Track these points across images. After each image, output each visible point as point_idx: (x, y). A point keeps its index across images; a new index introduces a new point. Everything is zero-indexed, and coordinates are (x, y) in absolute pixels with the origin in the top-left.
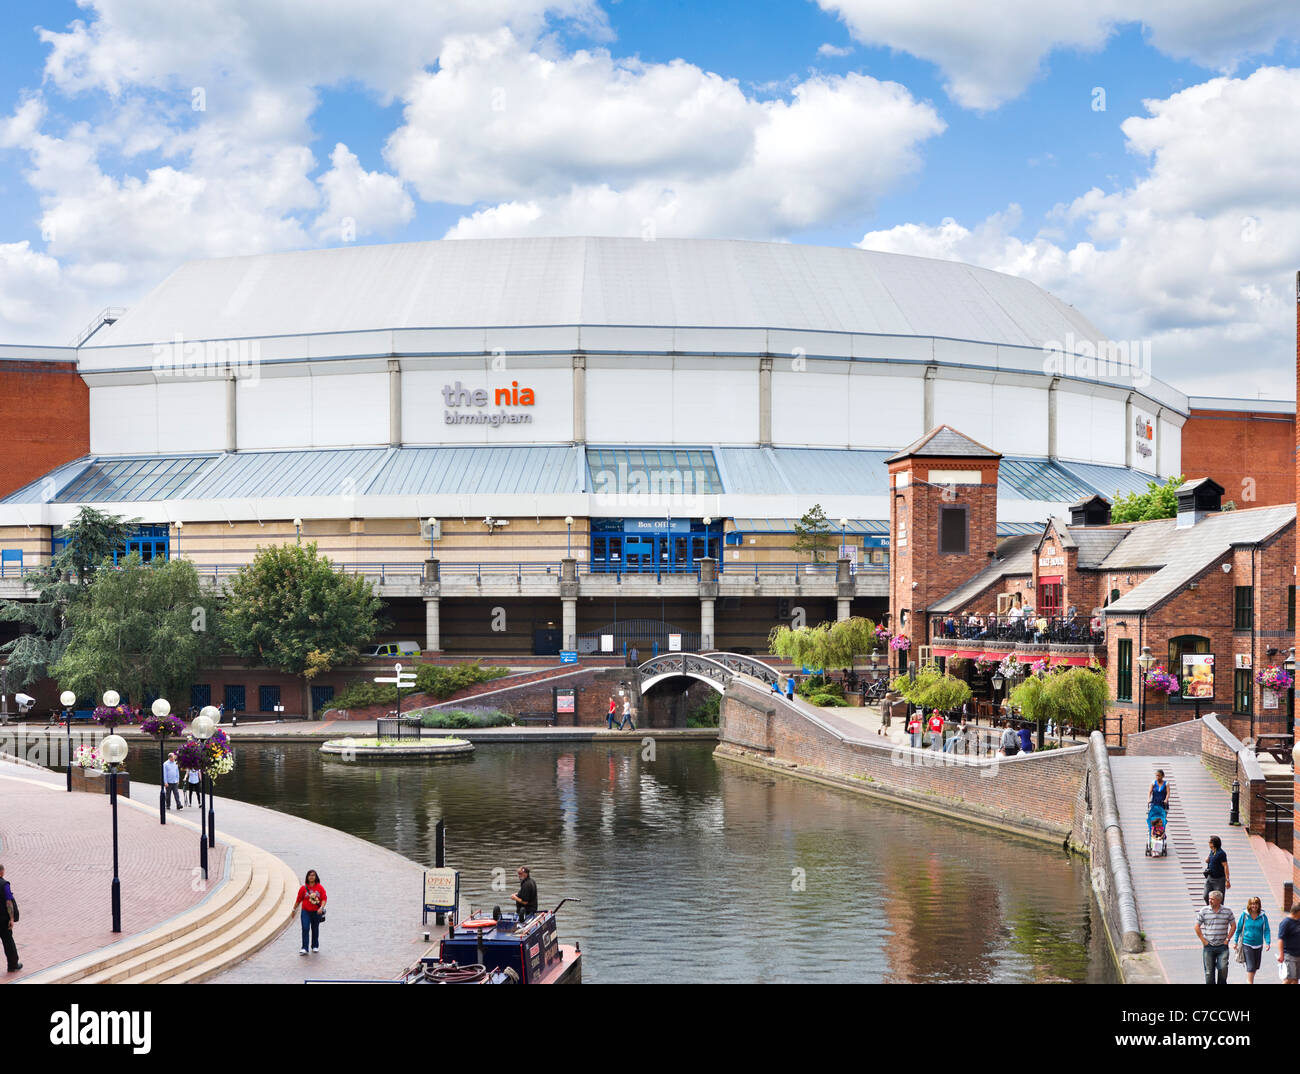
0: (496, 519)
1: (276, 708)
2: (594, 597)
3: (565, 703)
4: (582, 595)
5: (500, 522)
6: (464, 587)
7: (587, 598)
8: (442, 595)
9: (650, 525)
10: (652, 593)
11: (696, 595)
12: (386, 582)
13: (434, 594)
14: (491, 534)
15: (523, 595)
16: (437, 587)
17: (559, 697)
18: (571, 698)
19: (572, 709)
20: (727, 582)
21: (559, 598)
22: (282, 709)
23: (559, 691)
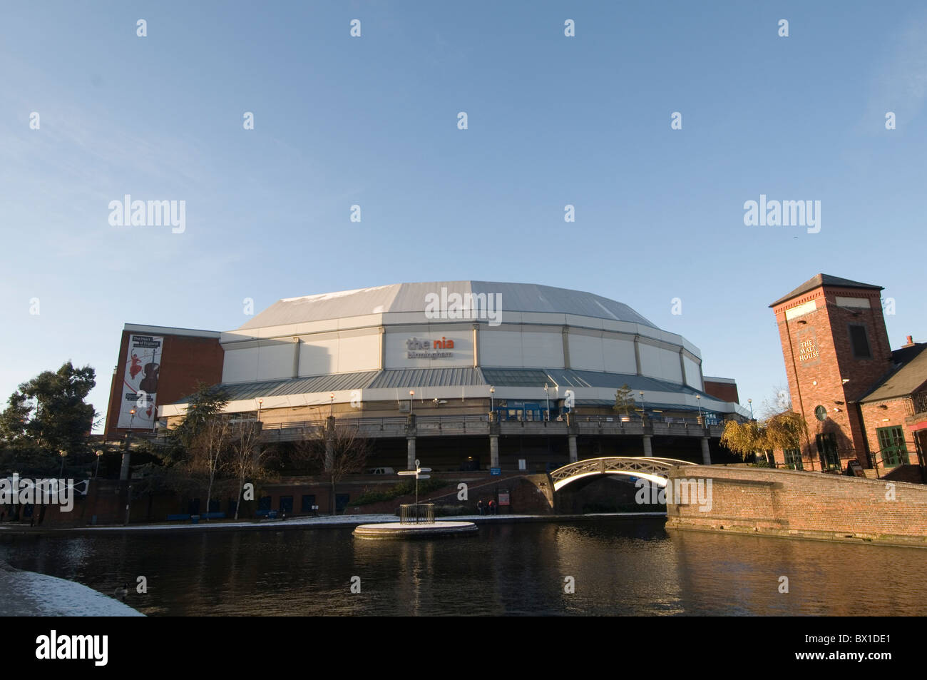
0: (439, 400)
1: (313, 507)
2: (508, 435)
3: (504, 499)
4: (502, 433)
5: (442, 402)
6: (431, 430)
7: (504, 435)
8: (418, 435)
9: (521, 404)
10: (542, 433)
11: (566, 433)
12: (384, 428)
13: (412, 435)
14: (438, 408)
15: (467, 434)
16: (415, 431)
17: (500, 495)
18: (507, 495)
19: (508, 503)
20: (583, 426)
21: (488, 435)
22: (317, 507)
23: (499, 490)
